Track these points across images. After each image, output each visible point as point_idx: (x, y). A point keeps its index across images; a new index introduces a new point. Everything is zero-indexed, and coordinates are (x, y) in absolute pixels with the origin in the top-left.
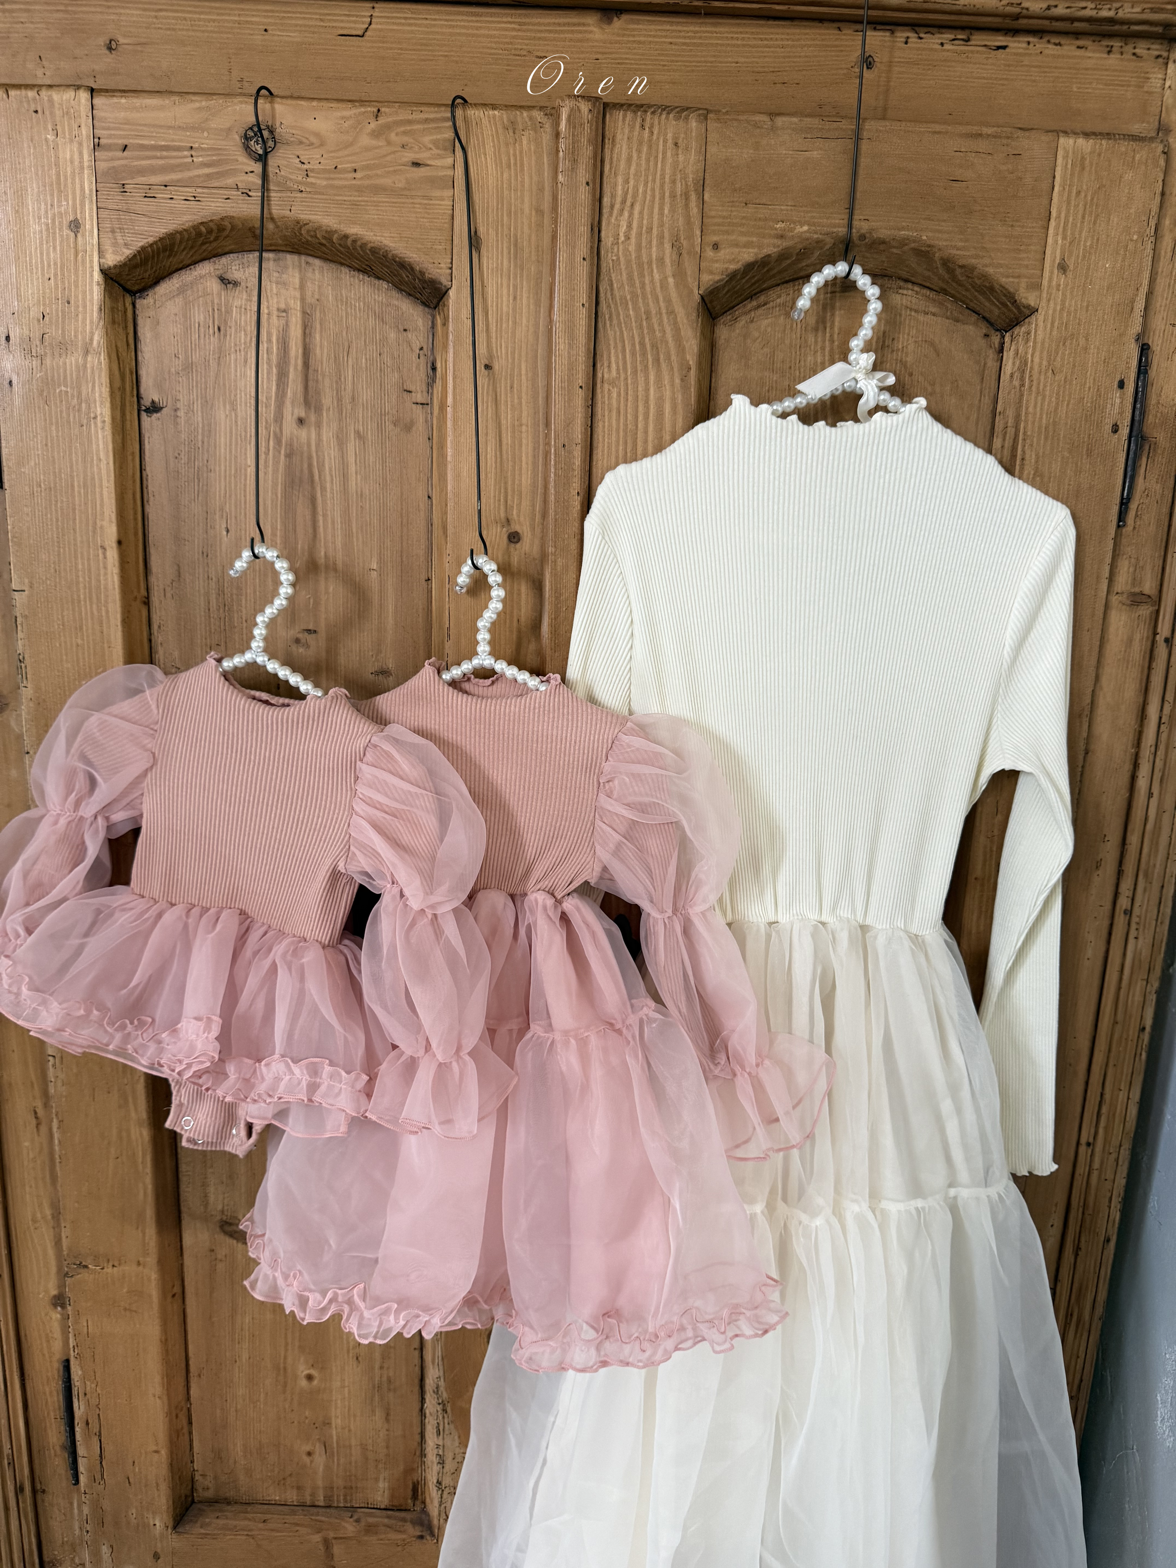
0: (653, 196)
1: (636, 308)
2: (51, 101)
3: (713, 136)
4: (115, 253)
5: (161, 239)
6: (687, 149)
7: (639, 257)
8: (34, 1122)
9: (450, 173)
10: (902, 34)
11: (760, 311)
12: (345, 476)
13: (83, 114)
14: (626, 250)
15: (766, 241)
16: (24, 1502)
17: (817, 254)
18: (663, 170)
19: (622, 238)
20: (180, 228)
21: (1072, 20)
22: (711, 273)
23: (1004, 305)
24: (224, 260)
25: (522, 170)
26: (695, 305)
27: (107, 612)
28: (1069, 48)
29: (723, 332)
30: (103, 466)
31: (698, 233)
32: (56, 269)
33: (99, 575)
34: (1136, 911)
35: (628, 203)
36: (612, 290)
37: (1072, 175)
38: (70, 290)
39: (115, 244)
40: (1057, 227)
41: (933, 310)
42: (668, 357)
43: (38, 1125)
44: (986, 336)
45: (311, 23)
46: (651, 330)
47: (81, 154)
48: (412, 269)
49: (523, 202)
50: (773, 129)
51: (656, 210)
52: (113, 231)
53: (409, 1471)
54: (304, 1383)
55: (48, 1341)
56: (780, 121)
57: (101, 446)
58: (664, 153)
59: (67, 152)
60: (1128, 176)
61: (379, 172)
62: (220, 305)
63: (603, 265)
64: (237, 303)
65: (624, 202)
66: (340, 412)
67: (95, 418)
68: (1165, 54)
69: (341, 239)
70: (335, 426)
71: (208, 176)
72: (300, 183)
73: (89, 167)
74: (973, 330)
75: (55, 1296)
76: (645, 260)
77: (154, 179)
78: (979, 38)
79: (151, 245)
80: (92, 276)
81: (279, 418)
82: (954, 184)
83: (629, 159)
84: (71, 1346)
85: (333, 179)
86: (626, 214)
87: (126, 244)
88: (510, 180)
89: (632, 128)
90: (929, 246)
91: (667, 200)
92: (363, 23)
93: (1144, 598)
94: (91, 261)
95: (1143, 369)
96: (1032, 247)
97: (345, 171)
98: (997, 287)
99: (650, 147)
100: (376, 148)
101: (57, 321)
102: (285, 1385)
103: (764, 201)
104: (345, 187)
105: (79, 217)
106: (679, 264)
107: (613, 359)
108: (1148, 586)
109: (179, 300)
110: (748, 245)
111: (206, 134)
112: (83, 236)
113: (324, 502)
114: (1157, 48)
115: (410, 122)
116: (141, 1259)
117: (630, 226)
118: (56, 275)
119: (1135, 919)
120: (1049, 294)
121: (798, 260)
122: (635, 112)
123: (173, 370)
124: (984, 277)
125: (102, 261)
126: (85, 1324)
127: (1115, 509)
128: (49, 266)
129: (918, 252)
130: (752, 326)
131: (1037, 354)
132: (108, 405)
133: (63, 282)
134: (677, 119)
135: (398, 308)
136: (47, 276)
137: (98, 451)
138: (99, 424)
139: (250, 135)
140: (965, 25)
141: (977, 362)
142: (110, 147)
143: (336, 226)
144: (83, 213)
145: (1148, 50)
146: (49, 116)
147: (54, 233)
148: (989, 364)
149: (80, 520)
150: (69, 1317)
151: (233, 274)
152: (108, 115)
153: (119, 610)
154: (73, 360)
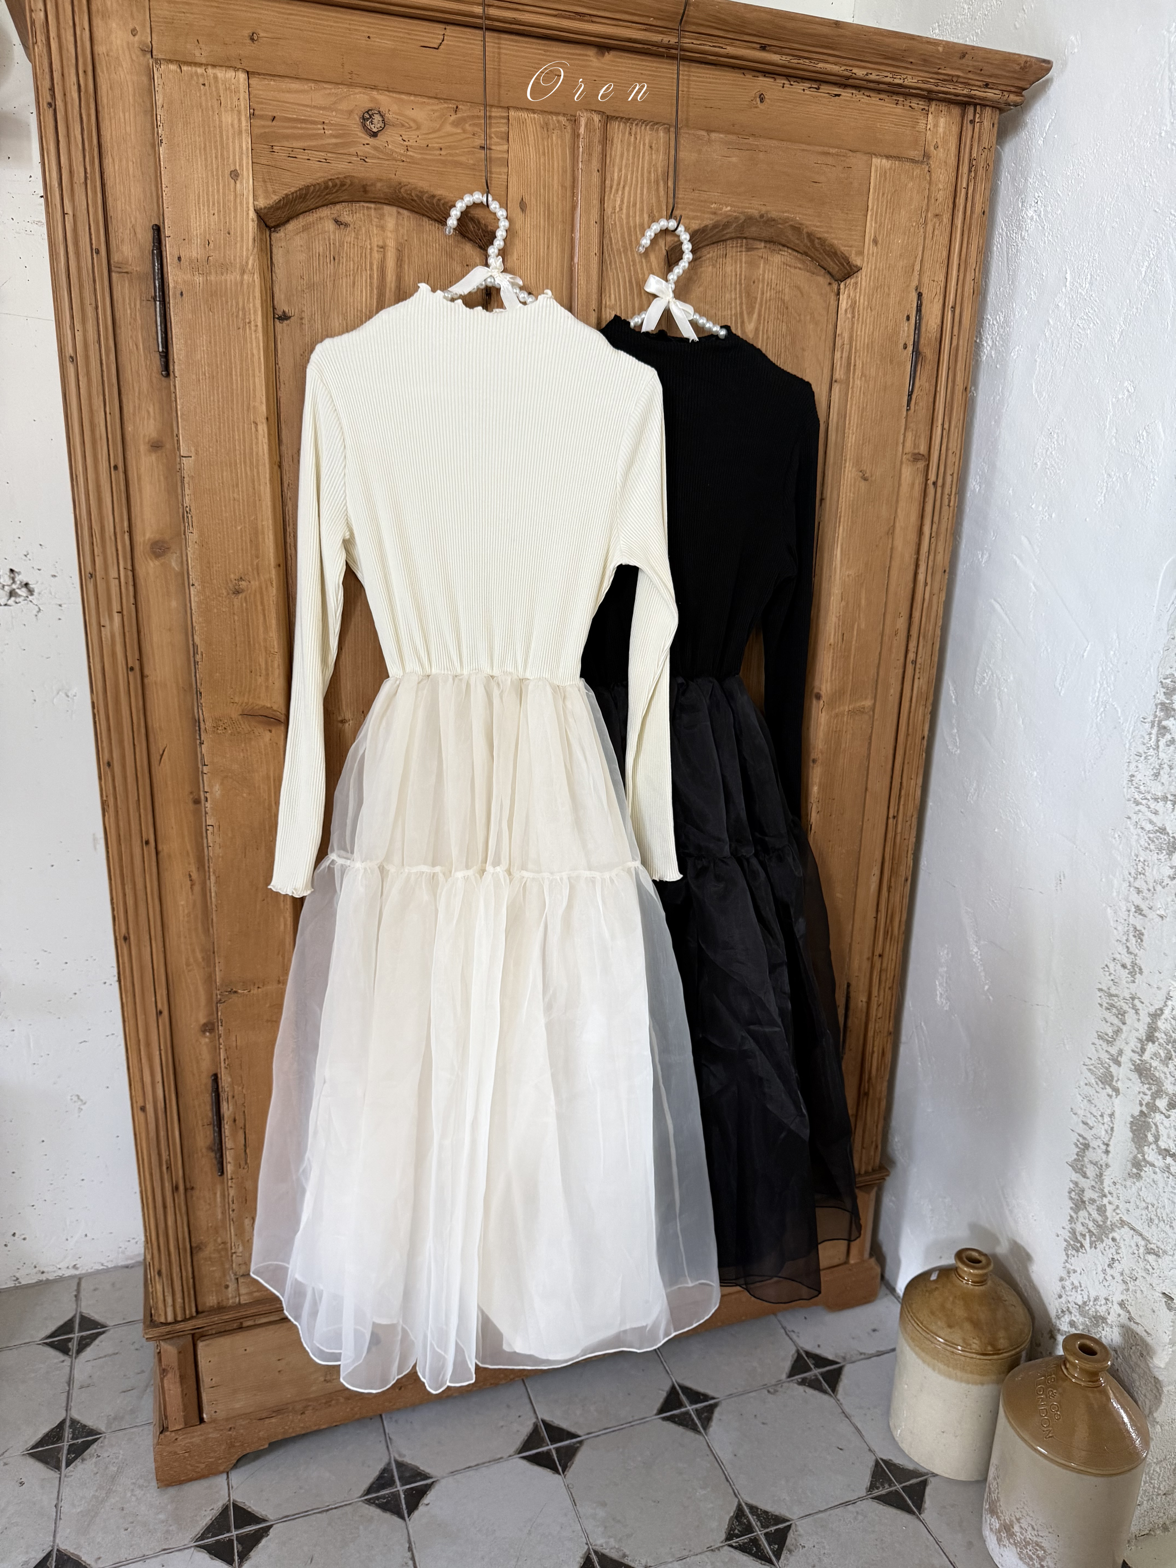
0: (637, 181)
1: (627, 258)
2: (216, 78)
4: (266, 198)
5: (300, 189)
6: (657, 150)
7: (628, 223)
8: (189, 883)
9: (505, 156)
10: (781, 81)
11: (697, 262)
13: (242, 90)
14: (619, 217)
15: (706, 216)
16: (179, 1197)
17: (734, 225)
18: (643, 165)
19: (617, 209)
20: (314, 182)
21: (879, 83)
23: (843, 265)
24: (338, 207)
25: (553, 157)
26: (664, 256)
27: (258, 473)
28: (875, 99)
30: (256, 359)
31: (665, 208)
32: (219, 207)
33: (252, 444)
34: (919, 660)
35: (621, 185)
36: (611, 244)
37: (880, 182)
38: (230, 223)
39: (266, 191)
40: (872, 215)
41: (799, 266)
43: (192, 885)
44: (830, 284)
45: (402, 35)
46: (636, 273)
47: (240, 120)
48: (479, 222)
49: (553, 179)
50: (709, 141)
51: (639, 191)
52: (264, 181)
55: (198, 1062)
56: (714, 136)
57: (254, 345)
58: (644, 152)
59: (228, 118)
60: (911, 185)
61: (457, 151)
62: (334, 240)
63: (606, 227)
64: (348, 239)
65: (619, 184)
67: (250, 323)
68: (927, 108)
69: (429, 197)
71: (336, 144)
72: (402, 155)
73: (246, 130)
74: (823, 280)
75: (204, 1025)
76: (632, 224)
77: (296, 144)
78: (825, 88)
79: (293, 193)
80: (248, 214)
82: (814, 184)
83: (622, 155)
84: (222, 1058)
85: (426, 154)
86: (620, 193)
87: (274, 192)
88: (545, 164)
89: (625, 133)
90: (801, 224)
91: (646, 184)
92: (438, 39)
93: (920, 457)
94: (248, 203)
95: (919, 309)
96: (859, 228)
97: (433, 149)
98: (839, 253)
99: (635, 147)
100: (456, 134)
101: (220, 247)
103: (704, 189)
104: (433, 160)
105: (238, 168)
107: (612, 292)
108: (923, 449)
109: (305, 235)
110: (694, 218)
111: (334, 113)
112: (241, 183)
114: (922, 104)
116: (280, 979)
117: (622, 202)
118: (219, 211)
119: (918, 666)
120: (868, 259)
121: (723, 230)
122: (625, 123)
123: (299, 288)
124: (832, 246)
125: (256, 203)
126: (234, 1039)
127: (906, 398)
128: (214, 204)
129: (793, 228)
130: (694, 272)
131: (862, 297)
132: (260, 313)
133: (225, 217)
134: (652, 129)
135: (463, 249)
136: (212, 212)
137: (252, 349)
138: (253, 328)
139: (366, 117)
140: (819, 80)
141: (825, 301)
142: (261, 117)
143: (426, 188)
144: (241, 165)
145: (918, 104)
146: (214, 89)
147: (218, 179)
148: (832, 302)
149: (237, 402)
150: (220, 1036)
151: (346, 218)
152: (261, 92)
153: (268, 471)
154: (233, 278)
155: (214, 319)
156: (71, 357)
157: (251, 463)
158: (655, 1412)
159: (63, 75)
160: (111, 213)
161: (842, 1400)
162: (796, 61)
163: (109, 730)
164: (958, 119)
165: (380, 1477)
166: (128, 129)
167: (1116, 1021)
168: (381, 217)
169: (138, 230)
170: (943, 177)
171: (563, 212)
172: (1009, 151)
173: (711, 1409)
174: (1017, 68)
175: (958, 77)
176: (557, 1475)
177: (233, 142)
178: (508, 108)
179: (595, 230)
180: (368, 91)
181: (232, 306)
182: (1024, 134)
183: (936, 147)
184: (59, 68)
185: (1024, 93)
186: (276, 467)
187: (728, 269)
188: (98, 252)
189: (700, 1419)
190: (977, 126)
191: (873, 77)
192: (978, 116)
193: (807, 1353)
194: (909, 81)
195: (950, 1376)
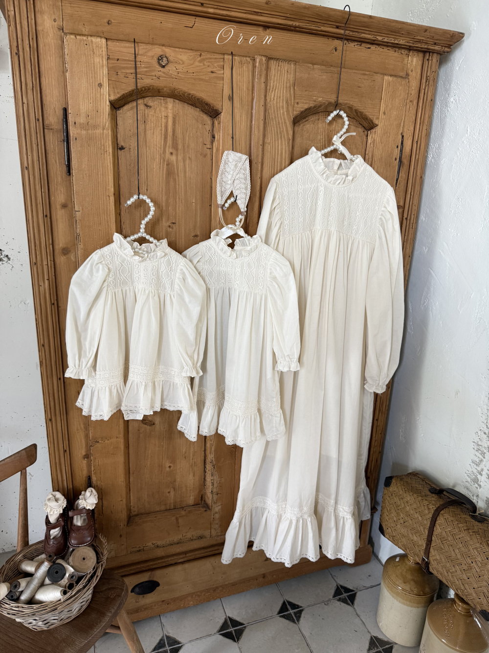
0: (281, 87)
1: (276, 121)
2: (92, 41)
3: (297, 70)
4: (114, 95)
5: (130, 92)
6: (290, 73)
7: (277, 106)
9: (223, 76)
10: (344, 42)
11: (306, 123)
12: (185, 172)
13: (104, 47)
14: (273, 103)
15: (311, 102)
17: (323, 106)
18: (284, 79)
19: (272, 99)
21: (388, 43)
22: (296, 111)
23: (370, 123)
24: (147, 99)
25: (244, 76)
26: (292, 121)
27: (110, 218)
28: (385, 50)
29: (296, 128)
30: (109, 168)
31: (293, 99)
32: (93, 100)
33: (107, 205)
35: (274, 89)
36: (269, 115)
37: (387, 87)
38: (98, 107)
39: (114, 93)
40: (383, 102)
42: (284, 137)
44: (364, 131)
45: (176, 21)
46: (280, 128)
47: (102, 60)
48: (210, 106)
49: (243, 86)
50: (313, 69)
51: (282, 91)
52: (113, 88)
53: (200, 491)
54: (168, 469)
55: (82, 471)
56: (315, 66)
57: (108, 161)
58: (284, 74)
59: (97, 60)
60: (400, 88)
61: (201, 74)
62: (145, 114)
63: (267, 107)
64: (151, 113)
65: (273, 88)
66: (184, 151)
67: (106, 151)
68: (408, 53)
69: (188, 95)
70: (182, 155)
71: (146, 71)
72: (175, 75)
73: (105, 65)
74: (360, 130)
75: (84, 455)
77: (128, 71)
78: (364, 45)
79: (126, 93)
80: (106, 103)
81: (164, 152)
82: (359, 88)
83: (275, 75)
84: (92, 469)
85: (187, 75)
86: (273, 92)
87: (118, 93)
88: (240, 79)
89: (276, 66)
90: (352, 106)
91: (285, 88)
92: (192, 23)
93: (400, 207)
94: (106, 98)
95: (402, 143)
96: (377, 107)
97: (190, 73)
98: (368, 118)
99: (280, 72)
100: (200, 66)
101: (93, 118)
102: (162, 471)
103: (310, 90)
104: (190, 78)
105: (101, 82)
106: (287, 108)
107: (269, 136)
108: (402, 204)
109: (132, 112)
110: (306, 103)
111: (145, 57)
112: (103, 89)
113: (179, 180)
114: (407, 52)
115: (211, 58)
116: (118, 436)
117: (274, 96)
118: (93, 102)
120: (381, 121)
121: (318, 108)
122: (276, 61)
123: (129, 135)
124: (365, 115)
125: (109, 98)
126: (97, 462)
127: (395, 181)
128: (91, 99)
129: (349, 107)
130: (305, 127)
131: (378, 138)
132: (111, 147)
133: (96, 105)
134: (288, 64)
135: (202, 117)
136: (90, 102)
137: (107, 163)
138: (108, 154)
139: (160, 59)
140: (361, 41)
141: (361, 139)
142: (113, 59)
143: (187, 91)
144: (103, 81)
145: (404, 52)
146: (91, 46)
147: (93, 87)
148: (364, 140)
149: (101, 187)
150: (91, 461)
151: (150, 103)
152: (112, 48)
153: (114, 217)
154: (99, 132)
155: (90, 150)
156: (26, 167)
157: (107, 214)
158: (277, 613)
159: (22, 40)
160: (44, 102)
161: (356, 609)
162: (352, 33)
163: (43, 331)
164: (422, 58)
165: (159, 643)
166: (52, 64)
167: (481, 457)
168: (166, 103)
169: (57, 110)
170: (414, 84)
171: (247, 101)
172: (442, 71)
173: (300, 612)
174: (449, 36)
175: (423, 40)
176: (235, 643)
177: (100, 70)
178: (224, 54)
179: (262, 109)
180: (161, 47)
181: (98, 144)
182: (450, 64)
183: (412, 71)
184: (21, 37)
185: (451, 47)
186: (118, 215)
187: (320, 125)
188: (38, 120)
189: (296, 616)
190: (430, 61)
191: (385, 40)
192: (430, 57)
193: (341, 586)
194: (402, 42)
195: (404, 604)
